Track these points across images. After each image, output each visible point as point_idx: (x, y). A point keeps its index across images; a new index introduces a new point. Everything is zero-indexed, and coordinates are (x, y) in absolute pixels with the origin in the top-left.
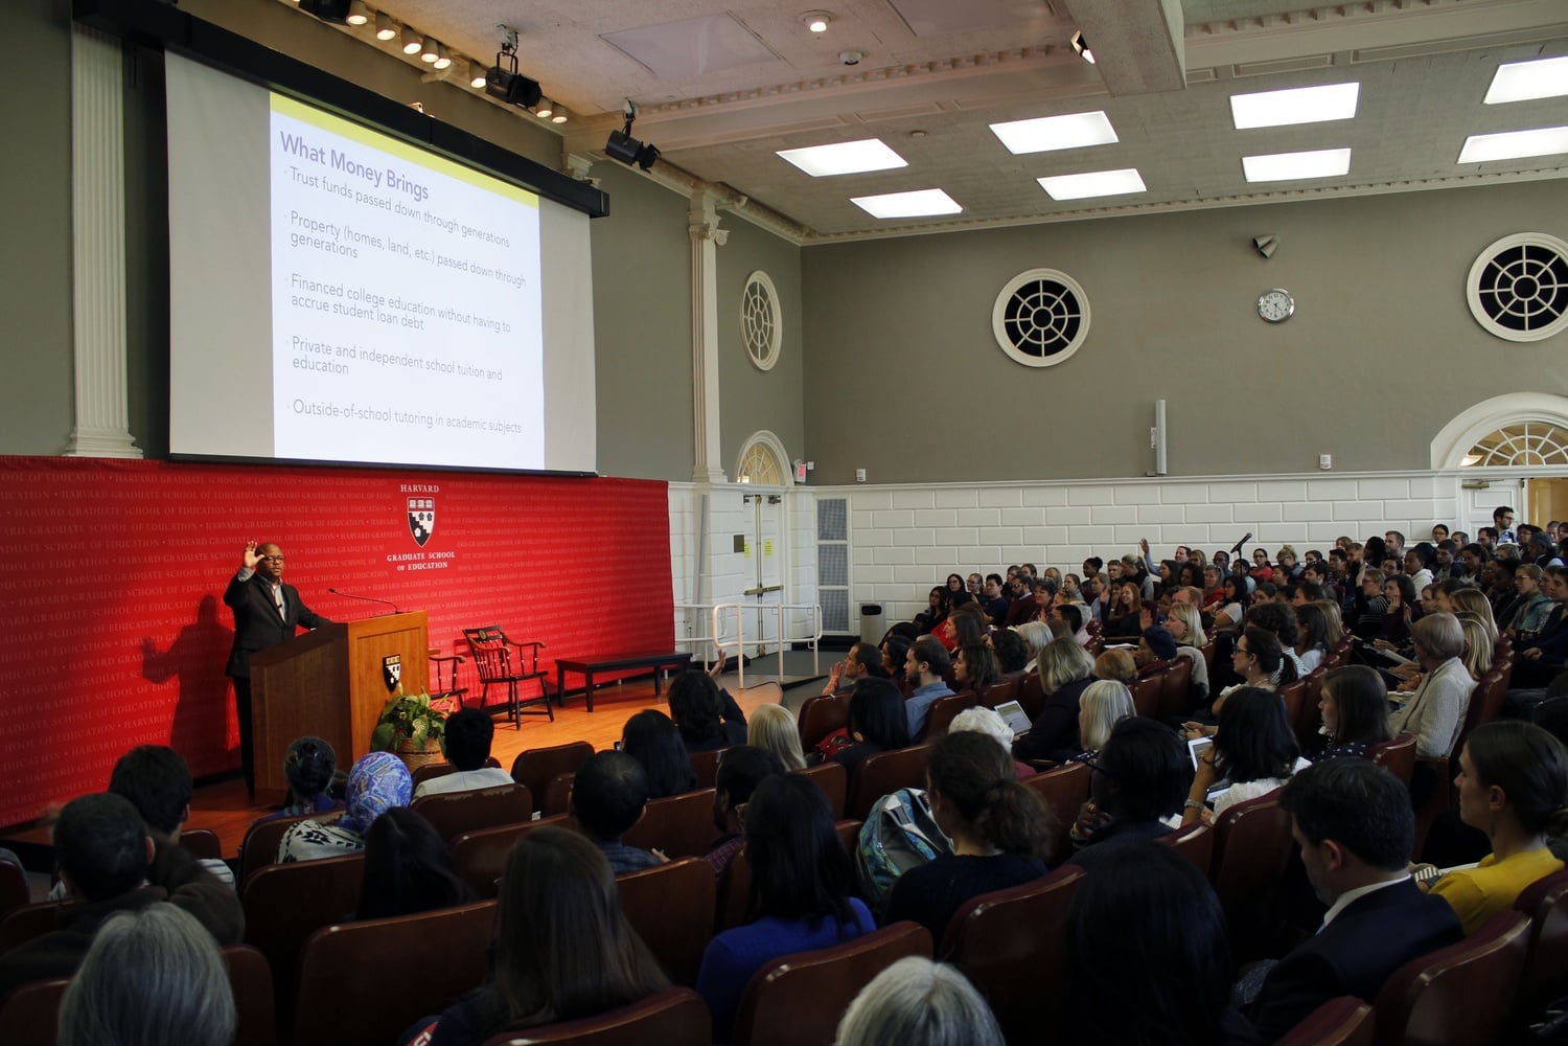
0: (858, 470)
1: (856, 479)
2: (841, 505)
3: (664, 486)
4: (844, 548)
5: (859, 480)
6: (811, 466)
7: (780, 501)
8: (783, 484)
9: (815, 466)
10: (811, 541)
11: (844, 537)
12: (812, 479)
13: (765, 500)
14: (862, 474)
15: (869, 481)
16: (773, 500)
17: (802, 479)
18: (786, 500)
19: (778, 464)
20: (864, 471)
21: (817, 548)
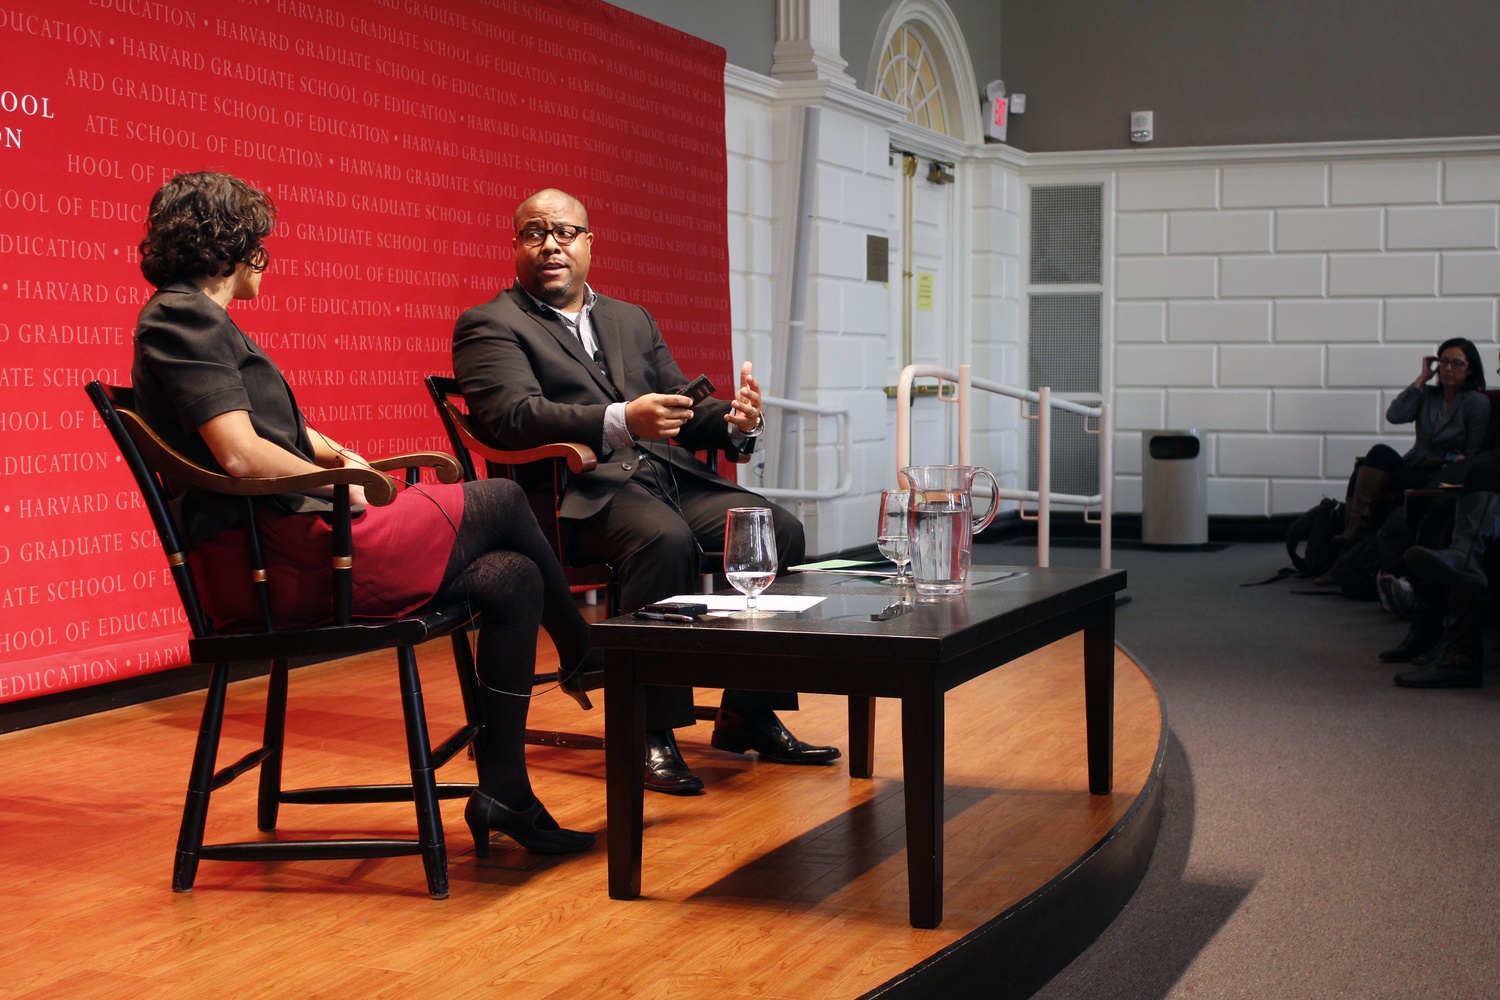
0: (1135, 115)
1: (1129, 134)
2: (1091, 198)
3: (715, 58)
4: (1095, 301)
5: (1136, 138)
6: (1018, 104)
7: (951, 179)
8: (959, 133)
9: (1028, 105)
10: (1015, 284)
11: (1094, 276)
12: (1022, 134)
13: (922, 169)
14: (1145, 123)
15: (1163, 139)
16: (938, 174)
17: (999, 132)
18: (965, 177)
19: (949, 87)
20: (1149, 116)
21: (1026, 302)
